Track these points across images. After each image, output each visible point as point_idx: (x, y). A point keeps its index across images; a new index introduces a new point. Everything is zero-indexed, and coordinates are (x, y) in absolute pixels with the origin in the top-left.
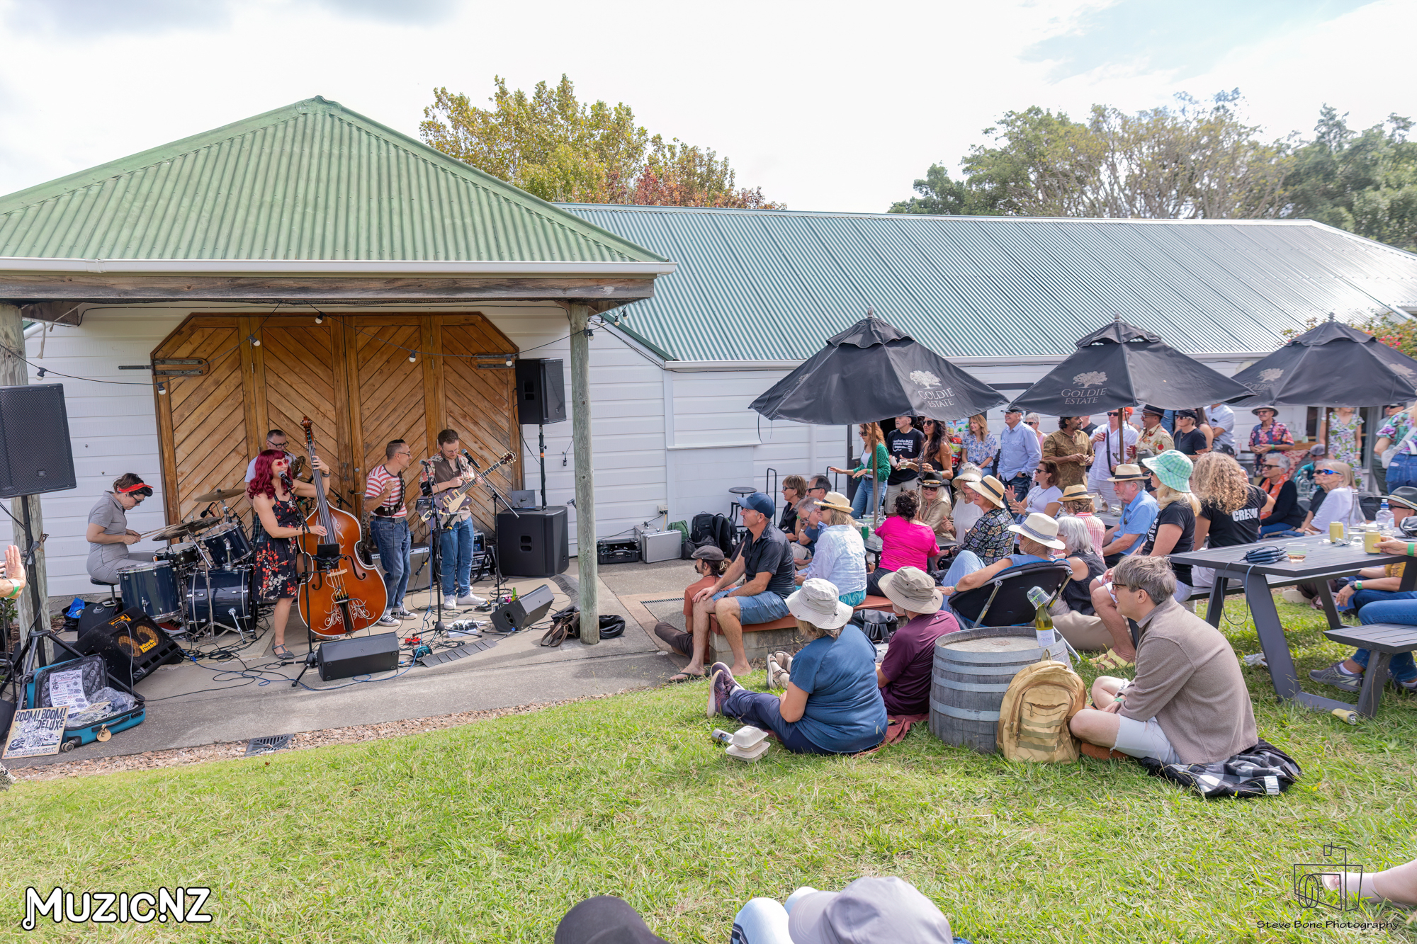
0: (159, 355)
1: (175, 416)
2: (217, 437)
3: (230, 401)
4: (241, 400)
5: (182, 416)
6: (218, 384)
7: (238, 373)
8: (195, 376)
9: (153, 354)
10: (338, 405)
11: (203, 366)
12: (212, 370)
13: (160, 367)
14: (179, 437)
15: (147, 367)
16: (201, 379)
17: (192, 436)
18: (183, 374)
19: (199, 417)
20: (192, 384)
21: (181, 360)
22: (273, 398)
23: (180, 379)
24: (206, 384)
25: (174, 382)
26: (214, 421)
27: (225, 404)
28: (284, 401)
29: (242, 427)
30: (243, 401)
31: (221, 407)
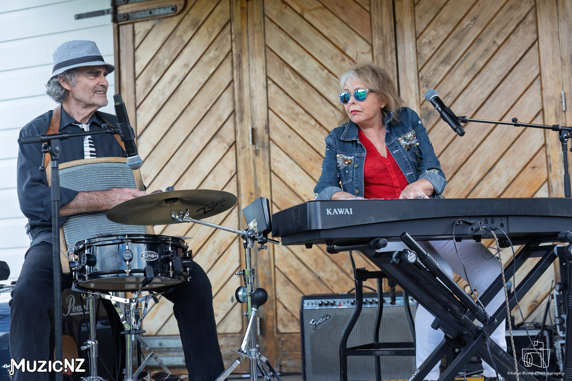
1: (140, 84)
2: (193, 115)
3: (212, 54)
4: (227, 50)
5: (148, 83)
7: (225, 6)
8: (167, 17)
10: (377, 42)
12: (190, 6)
13: (123, 10)
14: (142, 117)
15: (107, 12)
16: (175, 21)
18: (151, 16)
19: (170, 83)
20: (164, 29)
24: (181, 28)
25: (141, 30)
27: (205, 58)
28: (291, 43)
29: (227, 95)
30: (231, 51)
31: (200, 64)
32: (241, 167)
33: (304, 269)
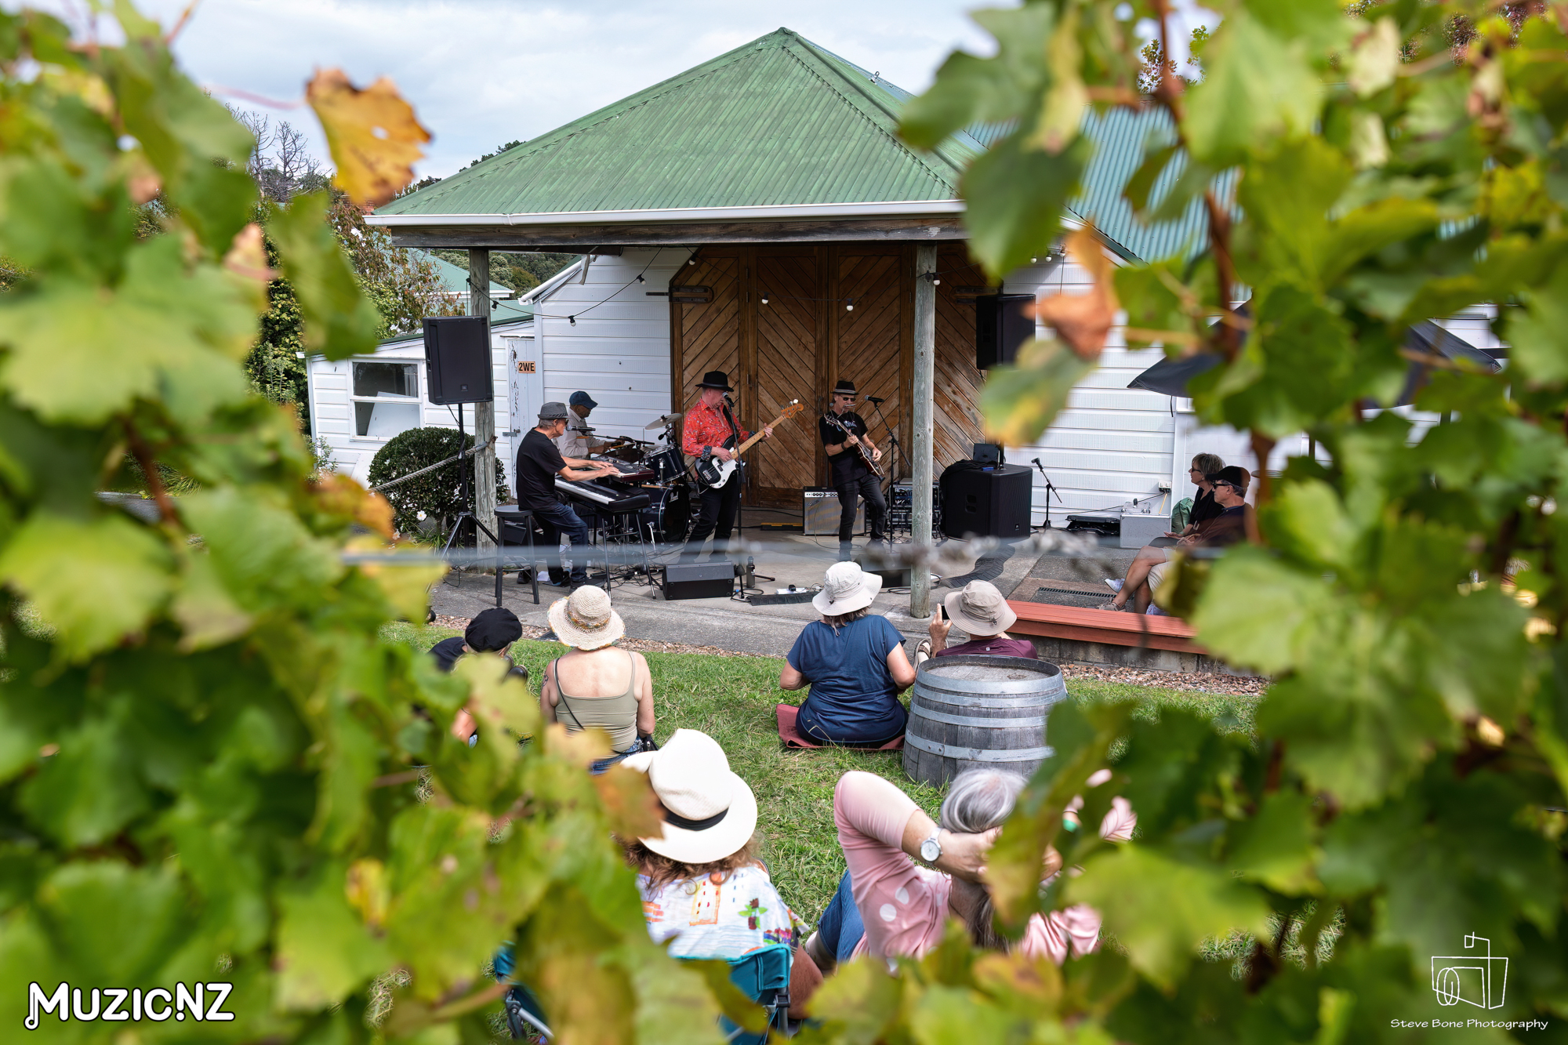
0: (677, 282)
1: (685, 341)
3: (728, 329)
4: (736, 328)
5: (690, 340)
6: (719, 311)
7: (736, 302)
8: (702, 303)
9: (672, 282)
10: (818, 337)
11: (708, 295)
12: (715, 298)
13: (676, 294)
14: (687, 359)
15: (666, 294)
16: (706, 307)
17: (697, 360)
18: (692, 300)
19: (703, 342)
20: (700, 310)
21: (692, 288)
22: (763, 327)
23: (690, 306)
24: (710, 311)
25: (686, 307)
26: (713, 348)
27: (724, 331)
28: (772, 330)
29: (736, 354)
30: (738, 329)
31: (720, 334)
32: (742, 395)
33: (774, 455)
